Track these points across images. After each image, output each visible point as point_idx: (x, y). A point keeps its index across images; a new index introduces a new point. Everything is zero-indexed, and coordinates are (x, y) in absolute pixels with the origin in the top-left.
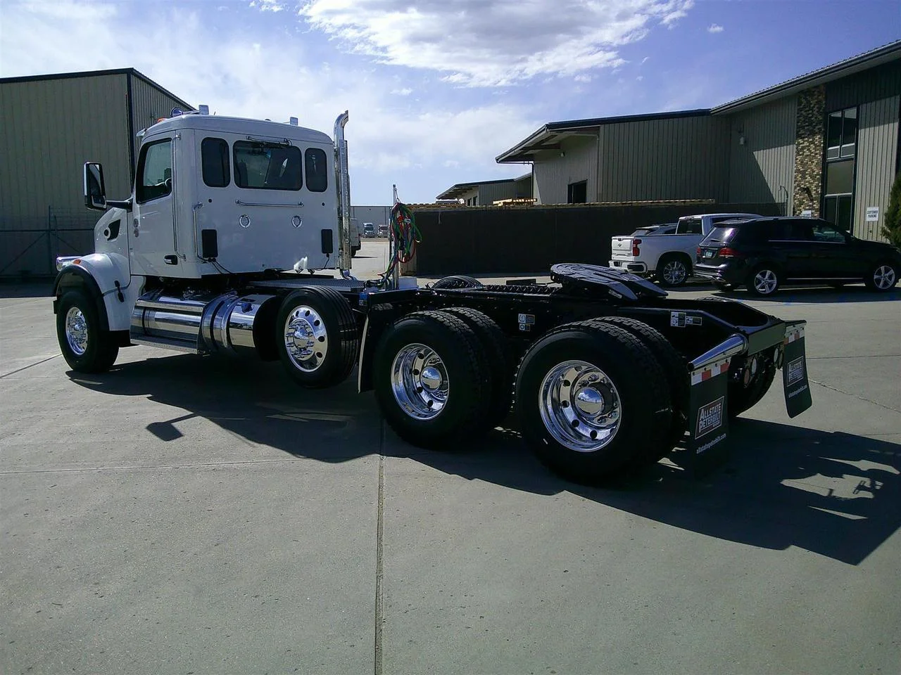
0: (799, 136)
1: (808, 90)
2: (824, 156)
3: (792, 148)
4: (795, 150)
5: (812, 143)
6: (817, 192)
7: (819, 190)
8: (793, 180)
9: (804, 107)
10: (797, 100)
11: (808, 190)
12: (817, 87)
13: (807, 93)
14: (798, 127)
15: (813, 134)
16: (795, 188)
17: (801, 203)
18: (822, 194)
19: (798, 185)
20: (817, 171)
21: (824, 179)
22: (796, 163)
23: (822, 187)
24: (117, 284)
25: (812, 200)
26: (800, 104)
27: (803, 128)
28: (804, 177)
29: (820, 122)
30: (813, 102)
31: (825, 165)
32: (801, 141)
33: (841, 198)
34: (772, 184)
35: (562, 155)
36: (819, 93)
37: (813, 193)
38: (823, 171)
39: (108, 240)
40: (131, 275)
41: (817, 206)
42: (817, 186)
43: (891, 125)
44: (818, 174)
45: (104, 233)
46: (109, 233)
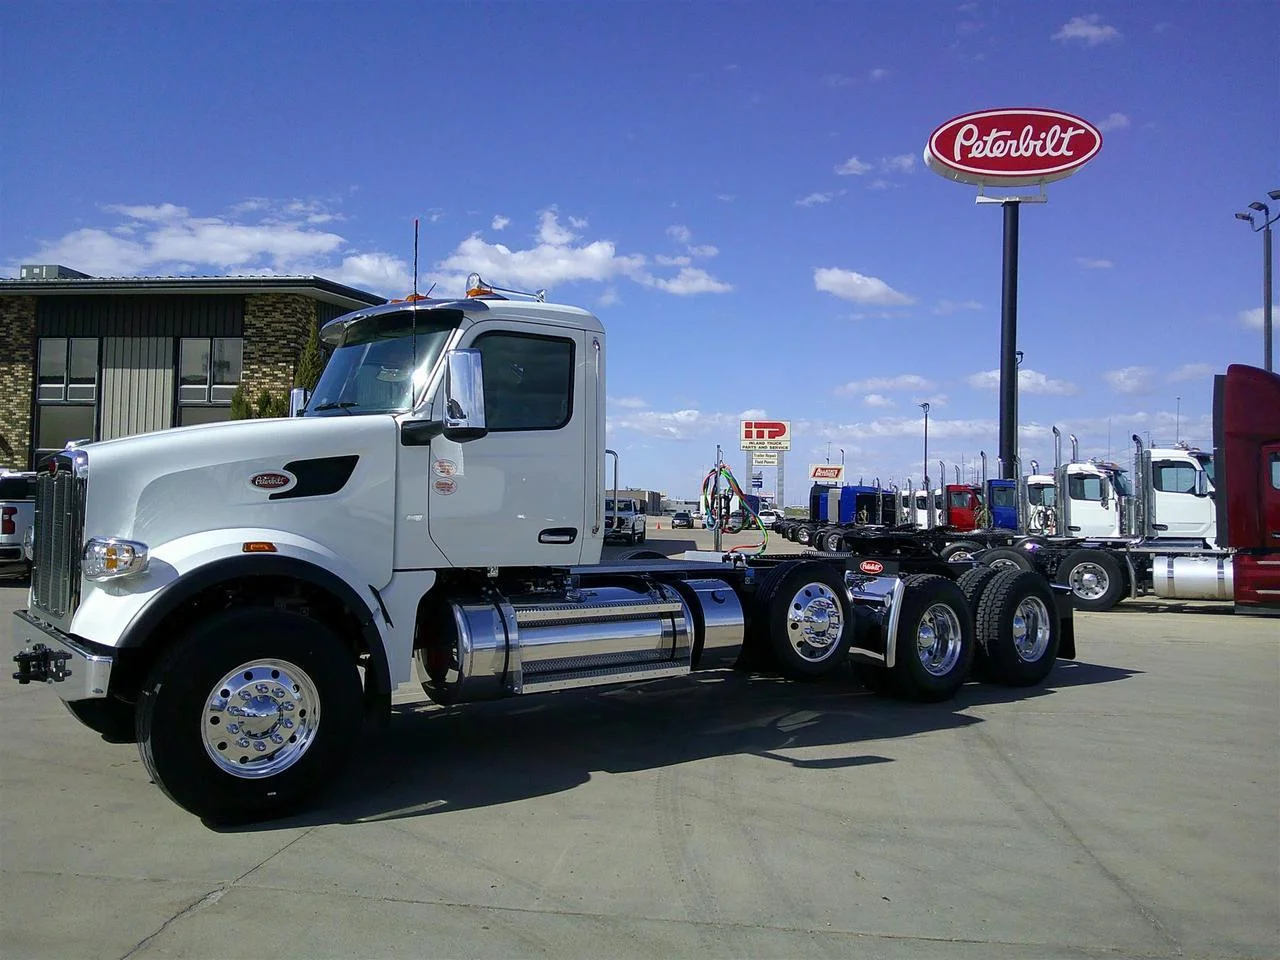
2: (34, 395)
5: (7, 372)
6: (22, 444)
7: (25, 441)
12: (19, 297)
15: (12, 361)
18: (32, 447)
20: (22, 414)
21: (34, 425)
23: (31, 437)
24: (375, 591)
25: (10, 454)
29: (25, 347)
31: (35, 407)
36: (24, 307)
37: (13, 445)
38: (32, 415)
39: (273, 497)
40: (395, 571)
41: (20, 461)
42: (22, 436)
43: (160, 371)
44: (23, 419)
45: (253, 481)
46: (286, 481)
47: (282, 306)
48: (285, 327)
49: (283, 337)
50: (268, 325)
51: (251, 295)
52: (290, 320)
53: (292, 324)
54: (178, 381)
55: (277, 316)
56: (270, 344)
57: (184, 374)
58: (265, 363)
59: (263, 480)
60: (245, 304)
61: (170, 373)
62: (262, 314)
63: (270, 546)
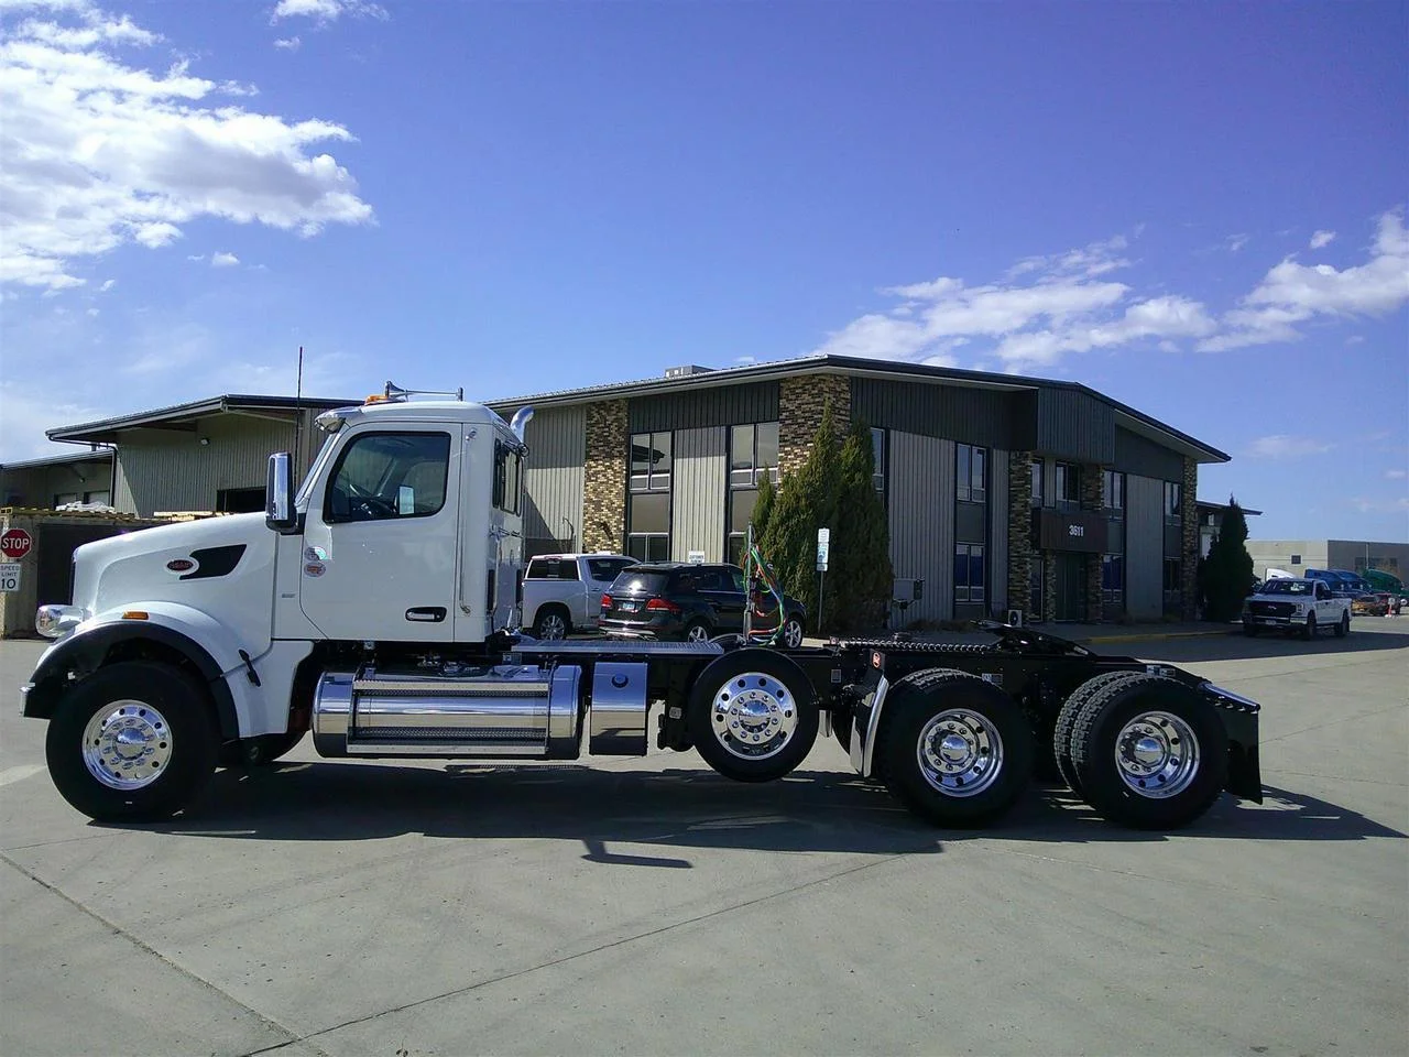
0: (589, 457)
1: (603, 403)
2: (627, 486)
3: (579, 473)
4: (583, 474)
5: (609, 467)
6: (619, 529)
7: (622, 527)
8: (582, 511)
9: (597, 422)
10: (585, 413)
11: (605, 526)
12: (616, 401)
13: (601, 405)
14: (588, 446)
15: (611, 457)
16: (586, 521)
17: (595, 541)
18: (626, 532)
19: (591, 519)
20: (619, 503)
21: (627, 512)
22: (586, 490)
23: (625, 522)
24: (244, 655)
25: (611, 539)
26: (590, 417)
27: (596, 448)
28: (598, 508)
29: (620, 444)
30: (610, 418)
31: (628, 496)
32: (592, 463)
33: (652, 539)
34: (547, 513)
35: (204, 442)
36: (620, 409)
37: (613, 530)
38: (626, 504)
39: (182, 578)
40: (272, 639)
41: (619, 546)
42: (618, 522)
43: (716, 458)
44: (619, 507)
45: (168, 566)
46: (190, 565)
47: (810, 387)
48: (813, 407)
49: (811, 418)
50: (799, 407)
51: (784, 380)
52: (817, 400)
53: (818, 404)
54: (729, 467)
55: (806, 397)
56: (801, 425)
57: (735, 461)
58: (795, 444)
59: (177, 565)
60: (780, 389)
61: (723, 459)
62: (794, 397)
63: (145, 616)
